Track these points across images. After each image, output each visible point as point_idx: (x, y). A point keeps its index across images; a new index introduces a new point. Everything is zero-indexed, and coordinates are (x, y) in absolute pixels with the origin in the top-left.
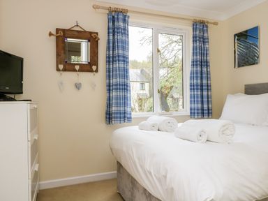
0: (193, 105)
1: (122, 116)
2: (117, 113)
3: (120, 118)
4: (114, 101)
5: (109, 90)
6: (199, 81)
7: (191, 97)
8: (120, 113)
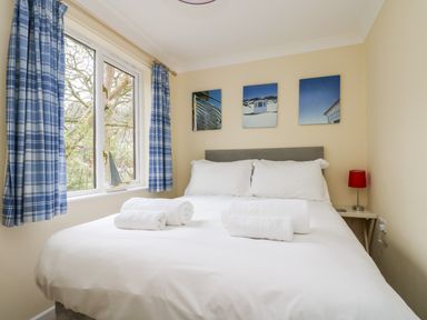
0: (153, 175)
1: (50, 203)
2: (39, 199)
3: (47, 207)
4: (29, 173)
5: (16, 148)
6: (161, 143)
7: (150, 164)
8: (47, 198)
